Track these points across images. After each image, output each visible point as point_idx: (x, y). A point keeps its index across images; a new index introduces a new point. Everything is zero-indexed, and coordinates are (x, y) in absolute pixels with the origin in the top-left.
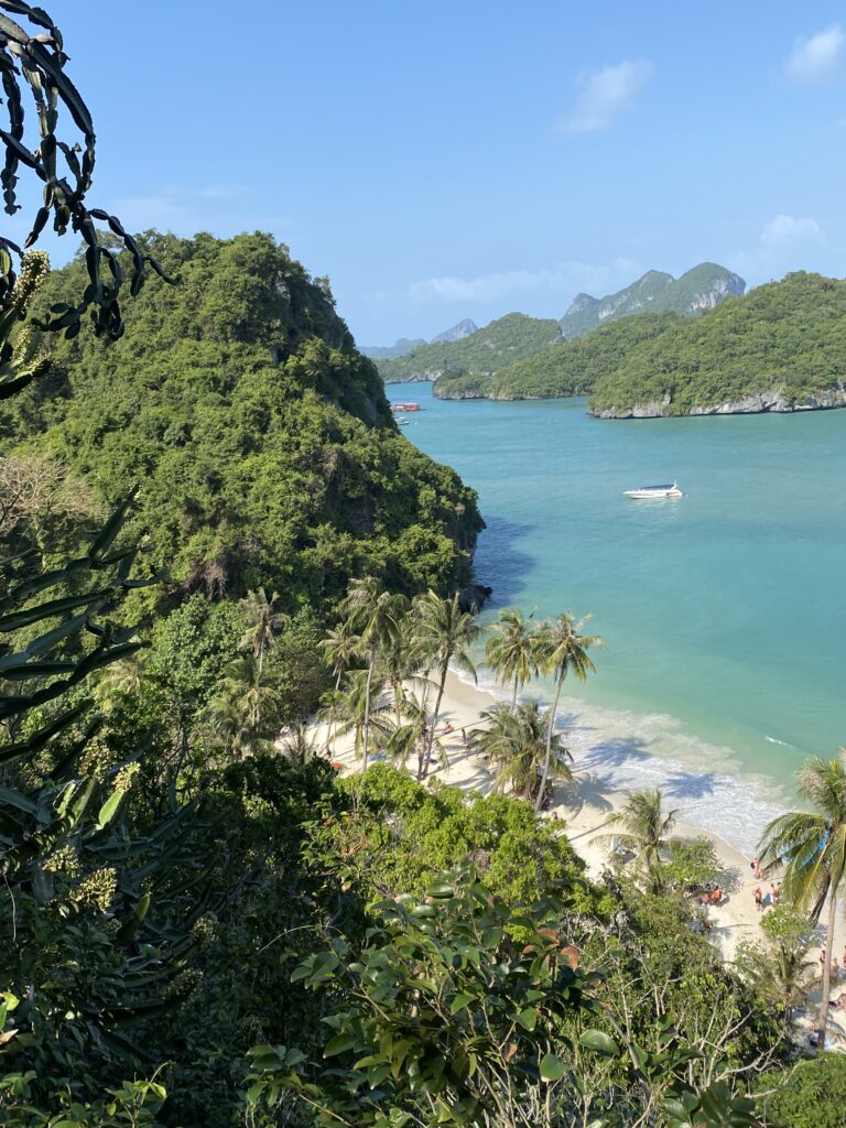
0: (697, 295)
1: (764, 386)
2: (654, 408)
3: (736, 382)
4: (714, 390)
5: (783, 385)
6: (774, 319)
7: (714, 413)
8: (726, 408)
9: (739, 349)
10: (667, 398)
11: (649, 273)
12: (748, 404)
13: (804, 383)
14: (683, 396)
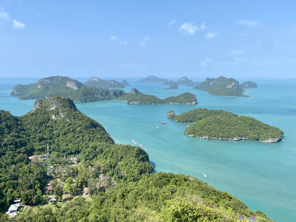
0: (228, 85)
1: (206, 136)
2: (191, 136)
3: (202, 134)
4: (199, 135)
5: (208, 136)
6: (209, 125)
7: (199, 138)
8: (200, 138)
9: (204, 129)
10: (193, 135)
11: (221, 77)
12: (203, 138)
13: (211, 136)
14: (195, 135)
